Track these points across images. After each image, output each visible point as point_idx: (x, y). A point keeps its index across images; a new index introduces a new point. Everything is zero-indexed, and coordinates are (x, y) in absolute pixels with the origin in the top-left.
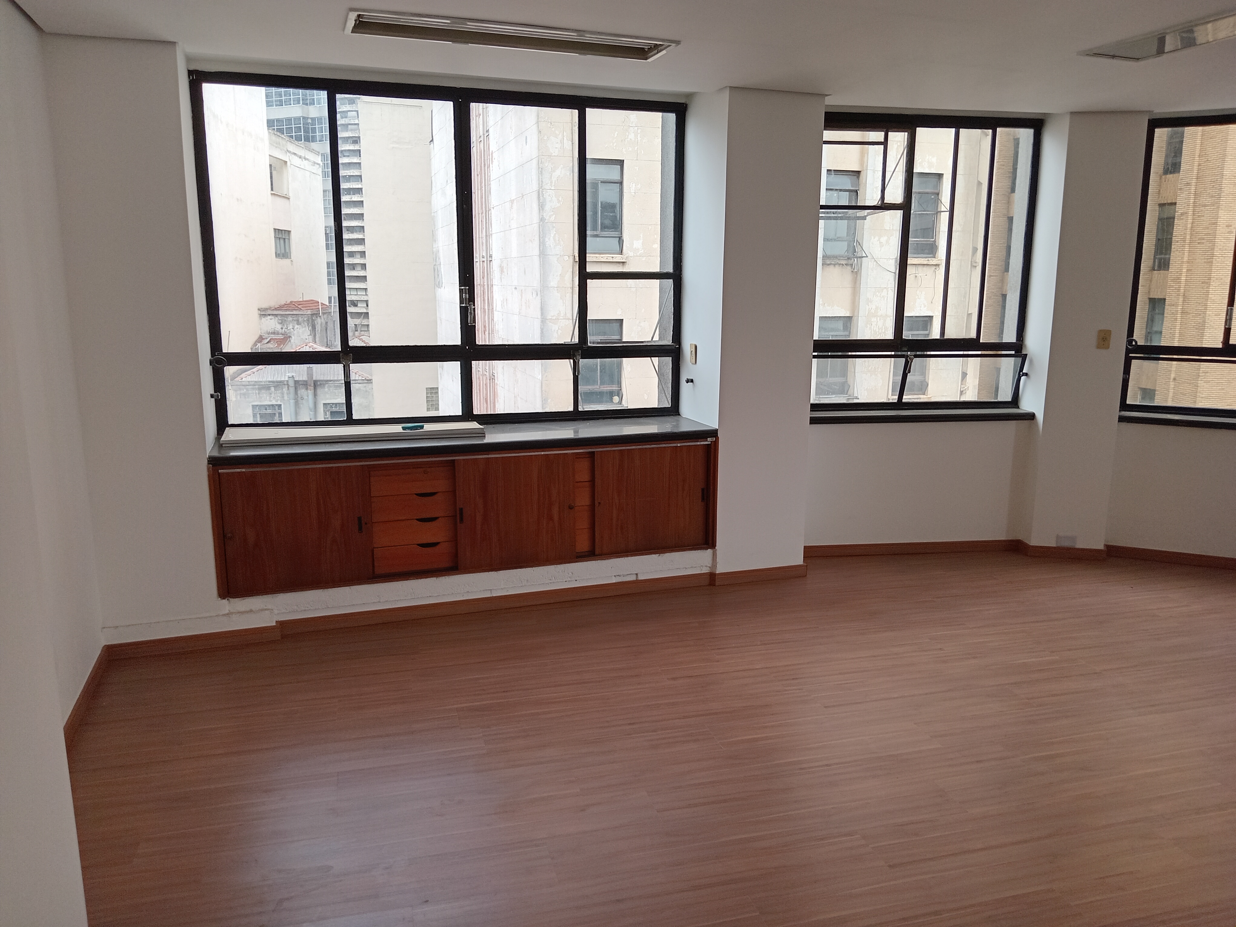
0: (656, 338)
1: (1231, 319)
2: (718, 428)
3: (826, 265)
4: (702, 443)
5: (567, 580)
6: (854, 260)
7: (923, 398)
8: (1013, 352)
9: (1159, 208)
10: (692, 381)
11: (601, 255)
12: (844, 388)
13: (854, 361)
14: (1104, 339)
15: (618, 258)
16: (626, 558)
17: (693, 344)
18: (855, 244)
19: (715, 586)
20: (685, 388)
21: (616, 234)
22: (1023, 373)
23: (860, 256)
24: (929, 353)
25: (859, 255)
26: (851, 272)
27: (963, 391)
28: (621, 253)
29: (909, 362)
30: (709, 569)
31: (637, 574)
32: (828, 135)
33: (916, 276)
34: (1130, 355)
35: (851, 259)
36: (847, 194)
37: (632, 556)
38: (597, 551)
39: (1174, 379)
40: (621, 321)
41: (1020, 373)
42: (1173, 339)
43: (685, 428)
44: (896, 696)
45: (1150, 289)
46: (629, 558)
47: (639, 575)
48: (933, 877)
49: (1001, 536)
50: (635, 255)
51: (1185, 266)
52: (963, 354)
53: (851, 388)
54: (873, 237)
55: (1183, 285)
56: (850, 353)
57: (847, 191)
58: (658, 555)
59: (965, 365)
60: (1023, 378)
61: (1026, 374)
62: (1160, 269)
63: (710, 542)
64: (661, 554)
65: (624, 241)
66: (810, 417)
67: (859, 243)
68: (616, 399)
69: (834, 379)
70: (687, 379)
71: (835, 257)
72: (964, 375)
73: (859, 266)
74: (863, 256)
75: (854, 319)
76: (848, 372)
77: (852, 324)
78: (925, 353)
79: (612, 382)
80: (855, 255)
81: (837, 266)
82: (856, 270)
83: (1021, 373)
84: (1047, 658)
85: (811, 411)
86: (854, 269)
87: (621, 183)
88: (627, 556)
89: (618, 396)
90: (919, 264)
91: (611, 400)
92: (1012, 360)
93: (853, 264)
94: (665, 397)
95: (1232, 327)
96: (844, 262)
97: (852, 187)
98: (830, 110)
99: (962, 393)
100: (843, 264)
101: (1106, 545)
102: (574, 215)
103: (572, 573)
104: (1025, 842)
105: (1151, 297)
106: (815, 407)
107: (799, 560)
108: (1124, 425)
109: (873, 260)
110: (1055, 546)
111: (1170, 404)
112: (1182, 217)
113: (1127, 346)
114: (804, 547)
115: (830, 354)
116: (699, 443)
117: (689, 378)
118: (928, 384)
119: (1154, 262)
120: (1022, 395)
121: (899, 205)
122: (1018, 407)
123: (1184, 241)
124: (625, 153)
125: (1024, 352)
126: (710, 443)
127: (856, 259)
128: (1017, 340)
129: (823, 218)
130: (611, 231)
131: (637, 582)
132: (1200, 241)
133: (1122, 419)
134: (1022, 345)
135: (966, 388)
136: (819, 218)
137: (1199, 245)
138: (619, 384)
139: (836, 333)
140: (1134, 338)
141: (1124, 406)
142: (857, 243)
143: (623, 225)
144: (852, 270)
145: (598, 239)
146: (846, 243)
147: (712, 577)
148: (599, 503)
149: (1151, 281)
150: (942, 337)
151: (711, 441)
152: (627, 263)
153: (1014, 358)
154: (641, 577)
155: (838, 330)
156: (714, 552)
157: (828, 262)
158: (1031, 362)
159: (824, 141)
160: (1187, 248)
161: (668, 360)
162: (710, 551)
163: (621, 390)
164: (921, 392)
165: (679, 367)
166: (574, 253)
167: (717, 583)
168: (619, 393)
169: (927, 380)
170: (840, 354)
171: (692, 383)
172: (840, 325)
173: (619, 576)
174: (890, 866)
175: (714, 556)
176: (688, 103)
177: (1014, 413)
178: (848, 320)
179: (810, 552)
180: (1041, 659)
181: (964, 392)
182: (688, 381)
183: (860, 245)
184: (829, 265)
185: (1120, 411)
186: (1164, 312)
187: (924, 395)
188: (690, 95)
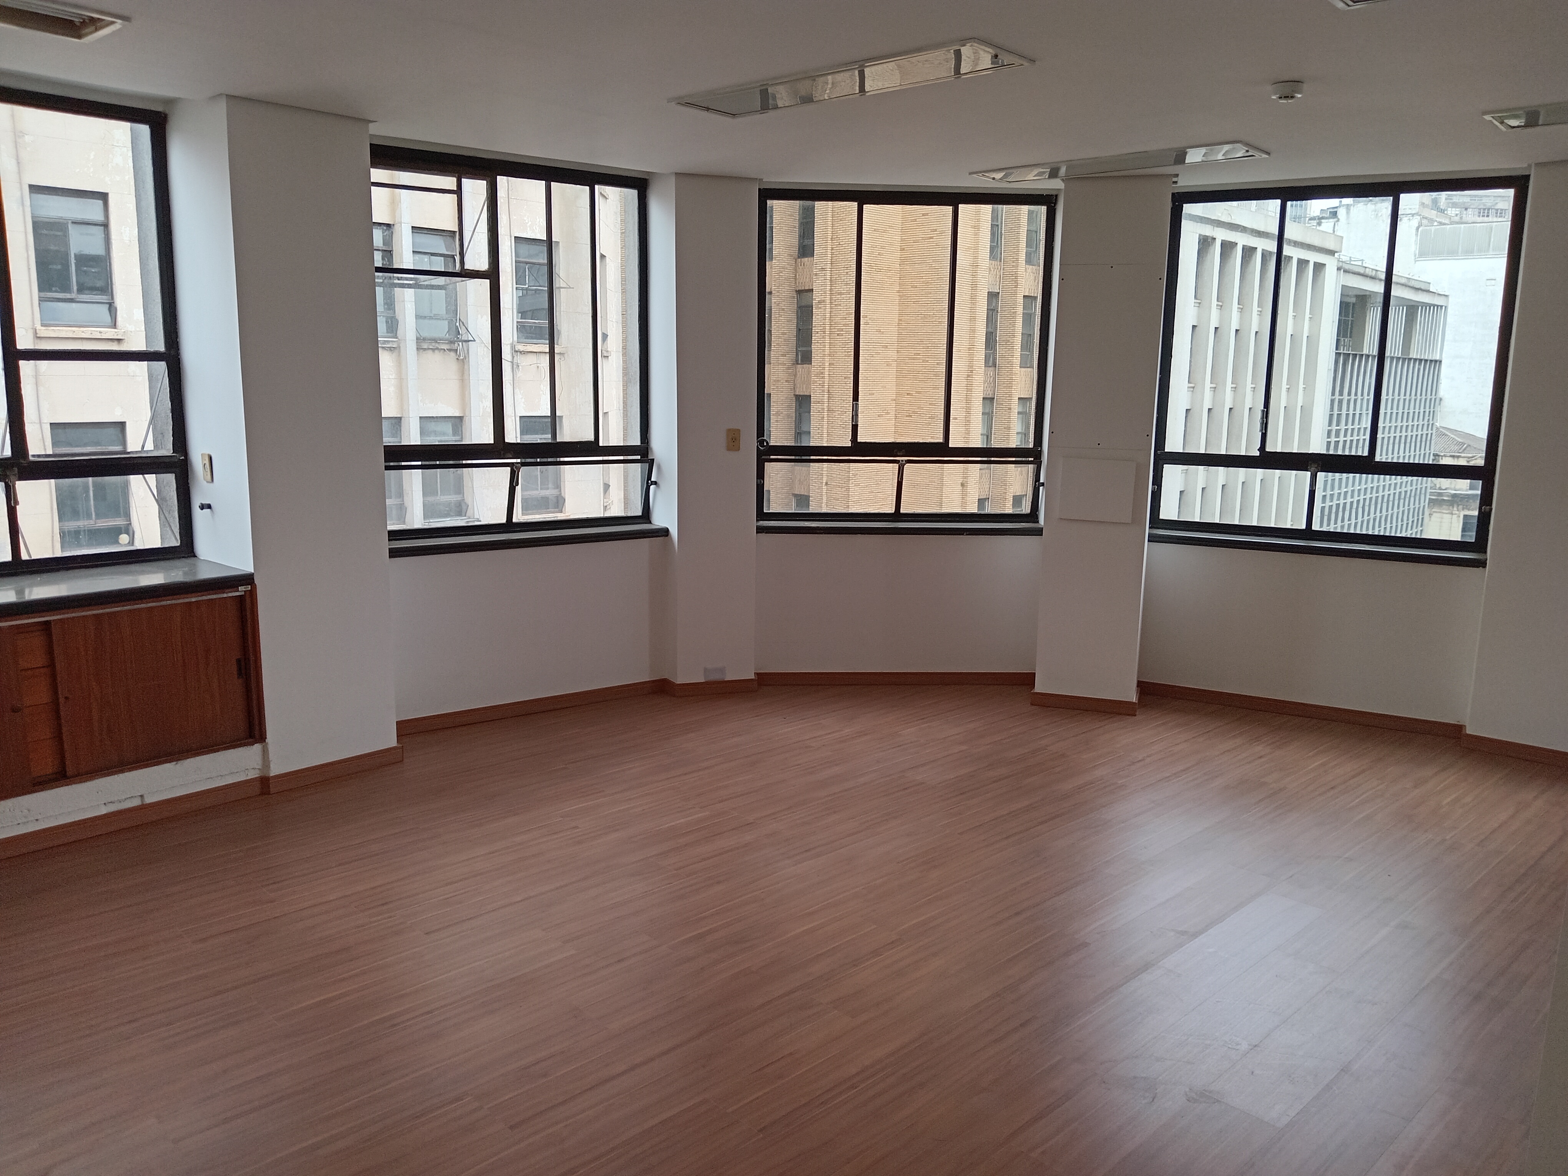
0: (149, 446)
1: (857, 415)
2: (253, 571)
3: (421, 351)
4: (230, 595)
5: (20, 821)
6: (459, 345)
7: (560, 516)
8: (639, 457)
9: (797, 294)
10: (209, 507)
11: (82, 329)
12: (460, 509)
13: (470, 473)
14: (733, 440)
15: (110, 333)
16: (121, 775)
17: (205, 454)
18: (458, 324)
19: (270, 794)
20: (200, 517)
21: (104, 298)
22: (651, 482)
23: (466, 339)
24: (562, 459)
25: (464, 338)
26: (456, 360)
27: (606, 506)
28: (114, 325)
29: (515, 471)
30: (258, 771)
31: (142, 796)
32: (378, 175)
33: (538, 367)
34: (763, 457)
35: (454, 343)
36: (441, 260)
37: (130, 770)
38: (70, 771)
39: (827, 484)
40: (122, 425)
41: (648, 482)
42: (822, 440)
43: (205, 574)
44: (519, 899)
45: (795, 385)
46: (126, 774)
47: (145, 796)
48: (566, 1126)
49: (644, 677)
50: (138, 329)
51: (827, 359)
52: (603, 460)
53: (469, 507)
54: (479, 316)
55: (826, 380)
56: (464, 462)
57: (441, 256)
58: (174, 763)
59: (606, 474)
60: (652, 487)
61: (655, 483)
62: (803, 362)
63: (257, 733)
64: (179, 762)
65: (118, 309)
66: (389, 549)
67: (463, 323)
68: (124, 538)
69: (446, 497)
70: (201, 504)
71: (435, 340)
72: (607, 487)
73: (466, 352)
74: (469, 339)
75: (466, 419)
76: (465, 488)
77: (463, 427)
78: (558, 459)
79: (117, 514)
80: (458, 338)
81: (436, 351)
82: (461, 358)
83: (650, 482)
84: (697, 816)
85: (389, 540)
86: (459, 356)
87: (106, 225)
88: (122, 771)
89: (128, 533)
90: (540, 352)
91: (116, 542)
92: (638, 466)
93: (457, 350)
94: (170, 532)
95: (859, 423)
96: (445, 347)
97: (447, 251)
98: (375, 142)
99: (605, 508)
100: (444, 350)
101: (757, 673)
102: (29, 269)
103: (29, 810)
104: (674, 1048)
105: (797, 393)
106: (394, 535)
107: (392, 741)
108: (764, 536)
109: (483, 345)
110: (703, 681)
111: (824, 510)
112: (820, 306)
113: (757, 447)
114: (397, 722)
115: (438, 463)
116: (225, 595)
117: (203, 503)
118: (565, 500)
119: (797, 355)
120: (653, 507)
121: (484, 273)
122: (650, 523)
123: (824, 332)
124: (109, 183)
125: (650, 457)
126: (243, 593)
127: (460, 344)
128: (641, 443)
129: (380, 285)
130: (94, 295)
131: (143, 808)
132: (839, 332)
133: (760, 530)
134: (648, 448)
135: (610, 502)
136: (374, 285)
137: (838, 337)
138: (128, 516)
139: (444, 438)
140: (765, 438)
141: (761, 515)
142: (461, 323)
143: (114, 286)
144: (457, 357)
145: (74, 305)
146: (446, 322)
147: (264, 782)
148: (66, 698)
149: (795, 375)
150: (554, 440)
151: (245, 591)
152: (126, 341)
153: (640, 464)
154: (149, 800)
155: (444, 434)
156: (264, 746)
157: (425, 346)
158: (659, 467)
159: (372, 183)
160: (827, 340)
161: (170, 479)
162: (257, 747)
163: (131, 524)
164: (557, 510)
165: (189, 487)
166: (34, 324)
167: (272, 790)
168: (128, 529)
169: (563, 495)
170: (451, 462)
171: (209, 510)
172: (448, 428)
173: (111, 802)
174: (512, 1128)
175: (265, 752)
176: (167, 112)
177: (646, 530)
178: (458, 422)
179: (405, 728)
180: (690, 818)
181: (608, 507)
182: (202, 507)
183: (464, 325)
184: (425, 349)
185: (757, 520)
186: (810, 410)
187: (561, 512)
188: (170, 102)
